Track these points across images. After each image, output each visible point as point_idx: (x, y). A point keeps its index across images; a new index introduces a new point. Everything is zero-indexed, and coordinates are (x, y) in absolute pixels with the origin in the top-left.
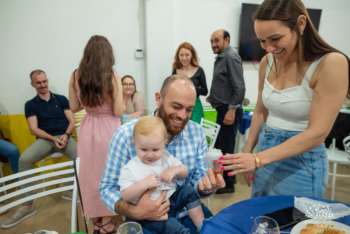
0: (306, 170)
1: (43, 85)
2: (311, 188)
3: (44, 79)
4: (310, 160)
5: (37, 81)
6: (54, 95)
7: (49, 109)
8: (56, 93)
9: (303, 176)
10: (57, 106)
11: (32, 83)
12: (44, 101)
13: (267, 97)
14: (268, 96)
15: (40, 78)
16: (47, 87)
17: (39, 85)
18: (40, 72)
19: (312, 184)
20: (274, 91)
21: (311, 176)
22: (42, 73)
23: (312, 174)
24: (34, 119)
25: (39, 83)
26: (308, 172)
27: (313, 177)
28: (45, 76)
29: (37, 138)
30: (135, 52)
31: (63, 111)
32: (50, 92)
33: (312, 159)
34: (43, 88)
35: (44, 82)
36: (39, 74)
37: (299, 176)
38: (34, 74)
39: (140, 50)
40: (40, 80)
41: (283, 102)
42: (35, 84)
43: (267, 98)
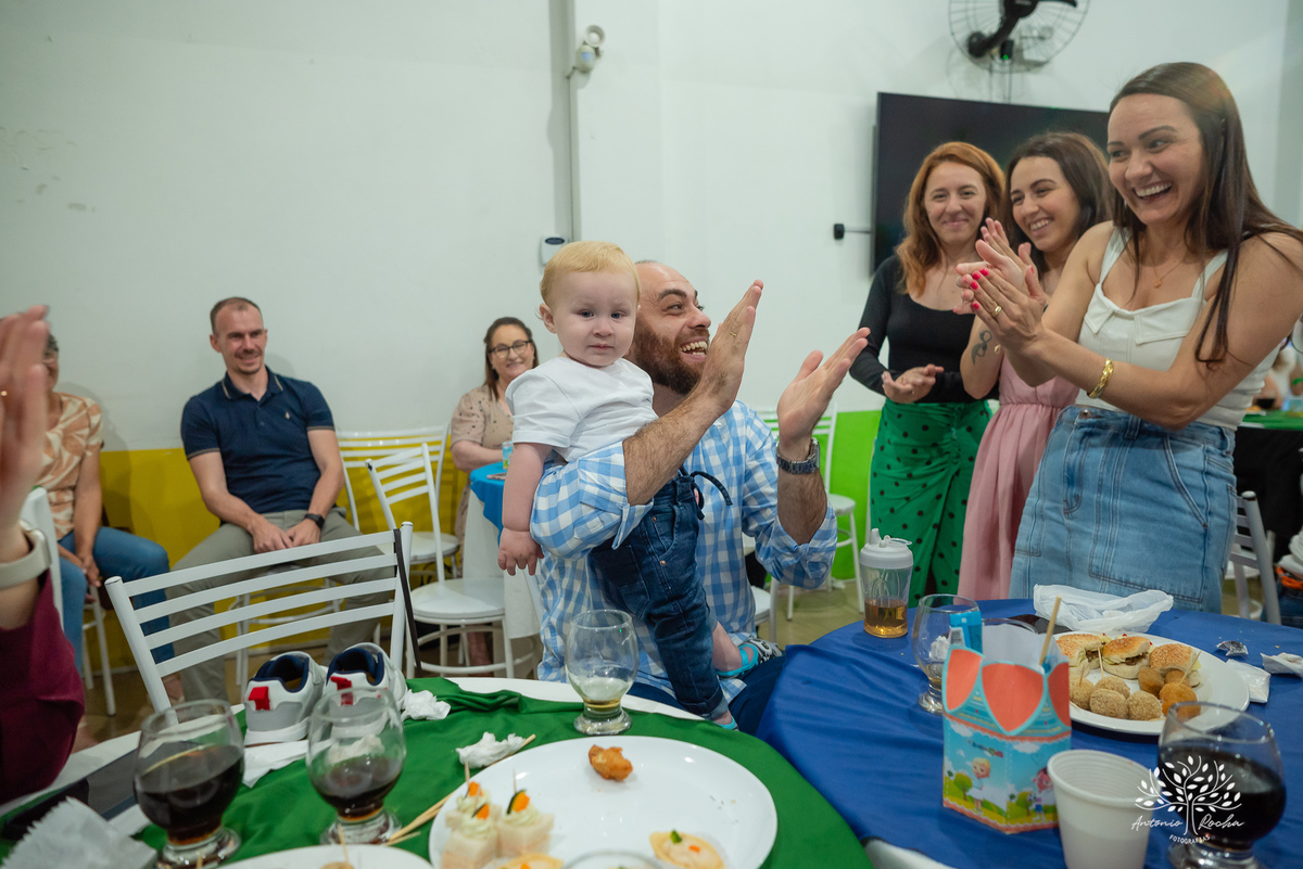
0: (1190, 513)
1: (250, 343)
2: (1200, 562)
3: (253, 326)
4: (1201, 489)
5: (231, 331)
6: (281, 379)
7: (262, 424)
8: (285, 373)
9: (1180, 527)
10: (288, 416)
11: (214, 339)
12: (249, 397)
13: (1095, 329)
14: (1099, 325)
15: (242, 320)
16: (260, 352)
17: (236, 344)
18: (242, 303)
19: (1202, 553)
20: (1114, 314)
21: (1202, 529)
22: (251, 308)
23: (1205, 526)
24: (211, 461)
25: (239, 335)
26: (1195, 520)
27: (1206, 535)
28: (260, 319)
29: (223, 522)
30: (540, 247)
31: (306, 432)
32: (268, 369)
33: (1206, 489)
34: (248, 352)
35: (255, 334)
36: (241, 308)
37: (1171, 528)
38: (225, 309)
39: (557, 239)
40: (240, 327)
41: (1141, 340)
42: (222, 339)
43: (1095, 331)
